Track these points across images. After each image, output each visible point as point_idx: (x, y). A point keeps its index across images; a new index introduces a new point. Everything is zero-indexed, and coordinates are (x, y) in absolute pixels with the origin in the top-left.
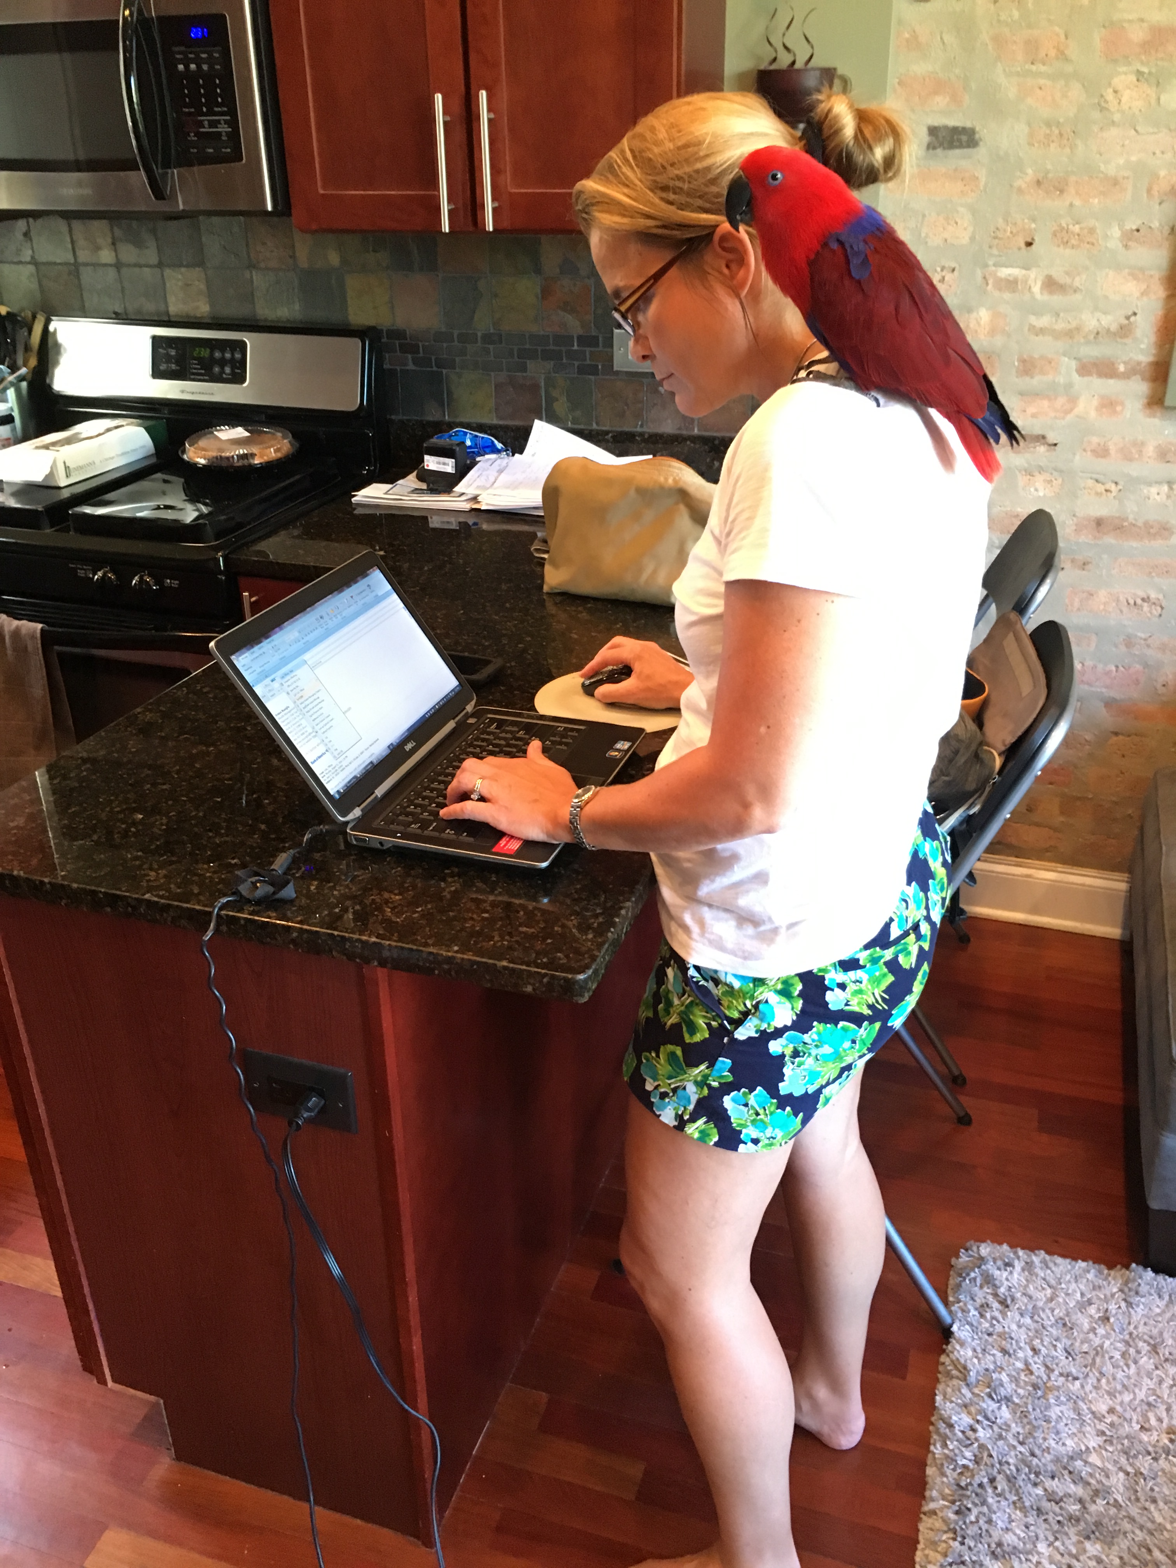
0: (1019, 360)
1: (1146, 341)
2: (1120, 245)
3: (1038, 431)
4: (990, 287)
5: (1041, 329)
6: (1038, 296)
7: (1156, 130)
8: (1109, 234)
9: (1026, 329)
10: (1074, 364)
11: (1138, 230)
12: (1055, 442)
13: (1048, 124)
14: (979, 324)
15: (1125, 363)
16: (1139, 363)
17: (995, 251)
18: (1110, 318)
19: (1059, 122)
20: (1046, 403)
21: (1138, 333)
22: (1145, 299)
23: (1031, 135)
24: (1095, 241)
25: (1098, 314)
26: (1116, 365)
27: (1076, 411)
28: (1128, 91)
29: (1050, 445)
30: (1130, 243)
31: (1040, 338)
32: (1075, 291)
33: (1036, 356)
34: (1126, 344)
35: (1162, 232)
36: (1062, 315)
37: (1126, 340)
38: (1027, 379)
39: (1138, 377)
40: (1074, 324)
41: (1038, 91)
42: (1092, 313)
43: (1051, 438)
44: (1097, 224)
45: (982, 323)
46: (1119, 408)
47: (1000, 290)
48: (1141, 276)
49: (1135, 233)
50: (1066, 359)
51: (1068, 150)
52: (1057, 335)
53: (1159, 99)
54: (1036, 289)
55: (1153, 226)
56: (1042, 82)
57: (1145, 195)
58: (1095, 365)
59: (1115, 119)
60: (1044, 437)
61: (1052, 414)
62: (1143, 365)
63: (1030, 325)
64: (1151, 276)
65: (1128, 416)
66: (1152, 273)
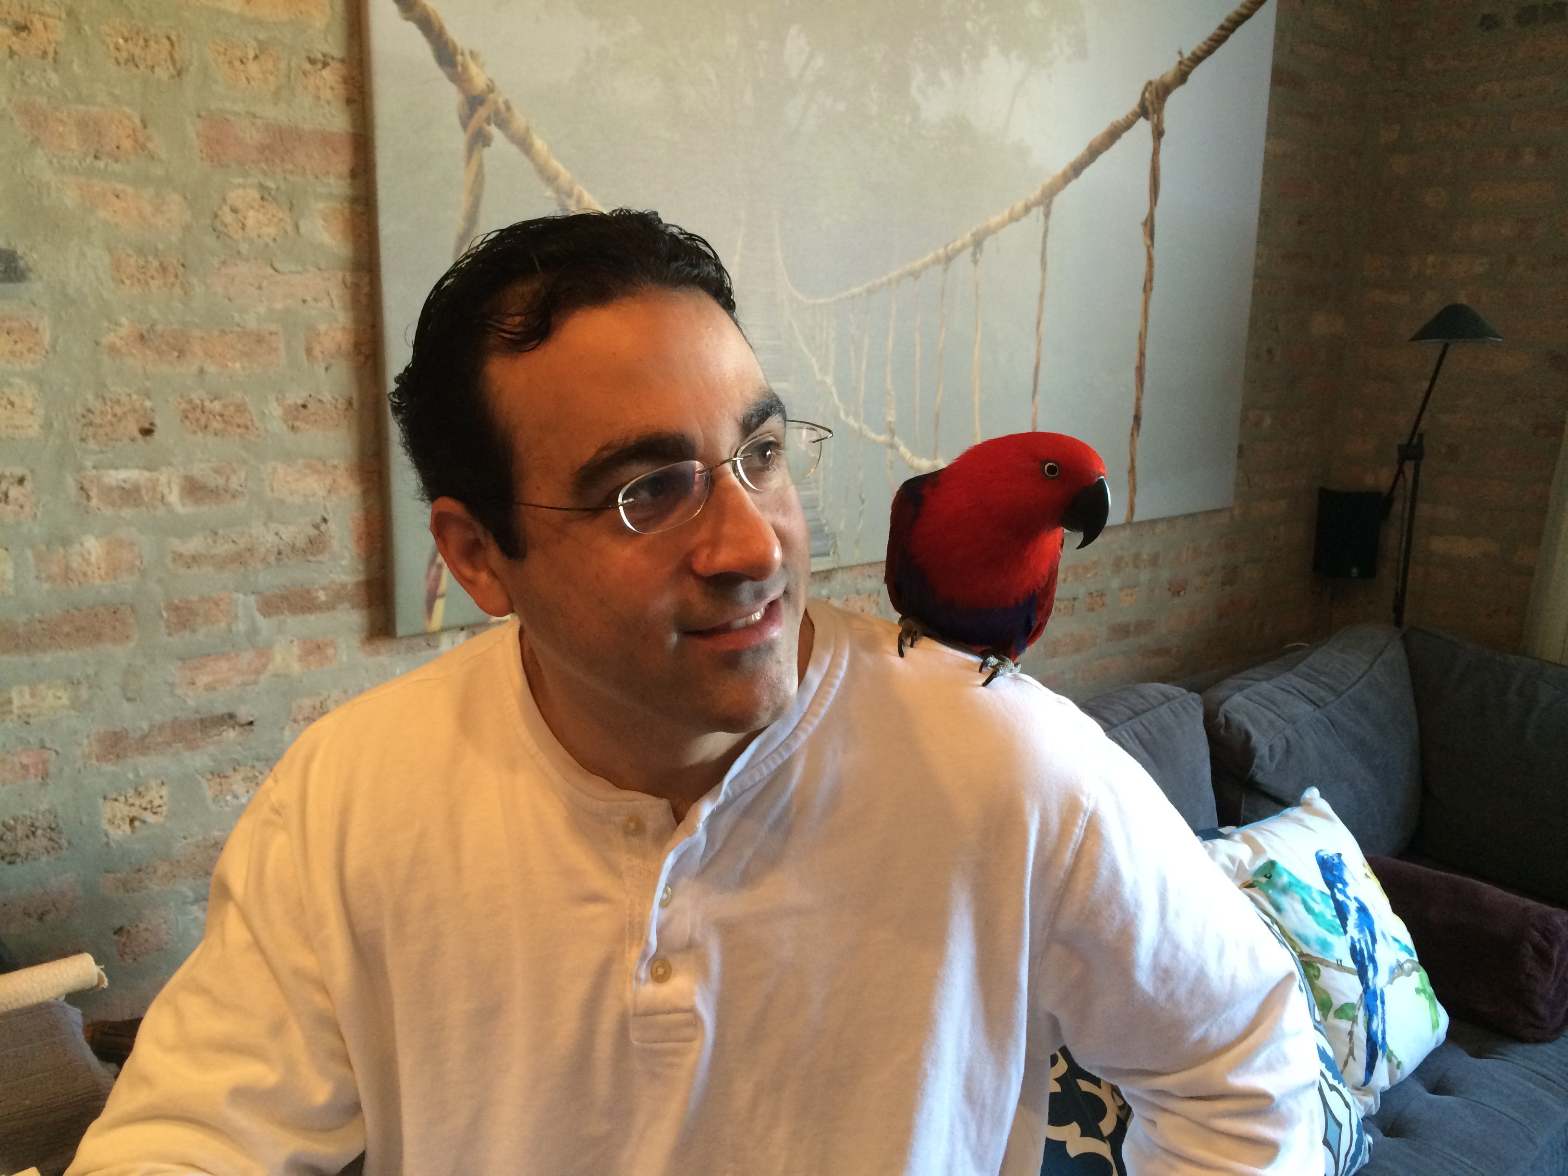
0: (168, 609)
1: (347, 554)
2: (285, 428)
3: (221, 709)
4: (94, 502)
5: (194, 558)
6: (180, 509)
7: (300, 269)
8: (266, 411)
9: (169, 558)
10: (252, 600)
11: (304, 406)
12: (251, 719)
13: (141, 252)
14: (88, 562)
15: (323, 588)
16: (343, 586)
17: (92, 445)
18: (292, 529)
19: (157, 250)
20: (224, 665)
21: (335, 545)
22: (334, 497)
23: (117, 266)
24: (249, 423)
25: (273, 526)
26: (314, 594)
27: (271, 668)
28: (251, 213)
29: (242, 725)
30: (297, 424)
31: (195, 570)
32: (234, 496)
33: (194, 598)
34: (321, 562)
35: (336, 407)
36: (221, 532)
37: (320, 558)
38: (187, 634)
39: (347, 605)
40: (243, 543)
41: (115, 199)
42: (265, 524)
43: (244, 713)
44: (247, 399)
45: (93, 559)
46: (330, 652)
47: (113, 504)
48: (321, 467)
49: (302, 410)
50: (241, 596)
51: (177, 291)
52: (221, 564)
53: (297, 226)
54: (173, 497)
55: (324, 400)
56: (119, 187)
57: (304, 357)
58: (284, 598)
59: (242, 250)
60: (231, 716)
61: (237, 680)
62: (350, 587)
63: (174, 552)
64: (335, 467)
65: (345, 658)
66: (336, 462)
